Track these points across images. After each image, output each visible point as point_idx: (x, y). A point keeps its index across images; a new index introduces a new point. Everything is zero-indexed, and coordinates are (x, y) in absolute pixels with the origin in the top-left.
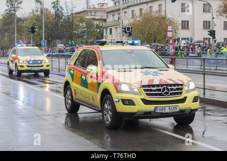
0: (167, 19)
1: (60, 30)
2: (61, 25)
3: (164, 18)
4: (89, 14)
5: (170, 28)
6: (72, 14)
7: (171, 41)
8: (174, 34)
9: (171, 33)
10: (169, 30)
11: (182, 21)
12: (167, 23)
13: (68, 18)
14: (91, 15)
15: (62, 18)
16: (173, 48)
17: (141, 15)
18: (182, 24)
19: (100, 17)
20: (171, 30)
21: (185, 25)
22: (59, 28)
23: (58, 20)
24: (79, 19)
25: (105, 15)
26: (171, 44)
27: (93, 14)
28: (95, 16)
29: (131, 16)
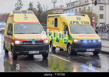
0: (93, 13)
1: (41, 18)
2: (41, 16)
3: (91, 13)
4: (55, 11)
5: (94, 18)
6: (47, 11)
7: (94, 24)
8: (96, 21)
9: (94, 20)
10: (93, 19)
11: (100, 15)
12: (93, 15)
13: (45, 13)
14: (56, 11)
15: (42, 12)
16: (95, 28)
17: (80, 12)
18: (100, 16)
19: (60, 12)
20: (94, 19)
21: (101, 17)
22: (40, 18)
23: (40, 14)
24: (50, 13)
25: (63, 11)
26: (94, 26)
27: (57, 11)
28: (58, 12)
29: (75, 12)
